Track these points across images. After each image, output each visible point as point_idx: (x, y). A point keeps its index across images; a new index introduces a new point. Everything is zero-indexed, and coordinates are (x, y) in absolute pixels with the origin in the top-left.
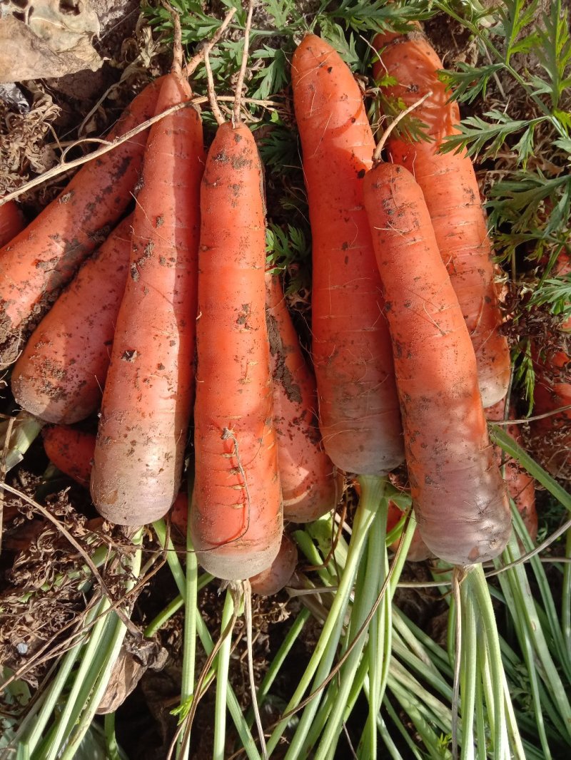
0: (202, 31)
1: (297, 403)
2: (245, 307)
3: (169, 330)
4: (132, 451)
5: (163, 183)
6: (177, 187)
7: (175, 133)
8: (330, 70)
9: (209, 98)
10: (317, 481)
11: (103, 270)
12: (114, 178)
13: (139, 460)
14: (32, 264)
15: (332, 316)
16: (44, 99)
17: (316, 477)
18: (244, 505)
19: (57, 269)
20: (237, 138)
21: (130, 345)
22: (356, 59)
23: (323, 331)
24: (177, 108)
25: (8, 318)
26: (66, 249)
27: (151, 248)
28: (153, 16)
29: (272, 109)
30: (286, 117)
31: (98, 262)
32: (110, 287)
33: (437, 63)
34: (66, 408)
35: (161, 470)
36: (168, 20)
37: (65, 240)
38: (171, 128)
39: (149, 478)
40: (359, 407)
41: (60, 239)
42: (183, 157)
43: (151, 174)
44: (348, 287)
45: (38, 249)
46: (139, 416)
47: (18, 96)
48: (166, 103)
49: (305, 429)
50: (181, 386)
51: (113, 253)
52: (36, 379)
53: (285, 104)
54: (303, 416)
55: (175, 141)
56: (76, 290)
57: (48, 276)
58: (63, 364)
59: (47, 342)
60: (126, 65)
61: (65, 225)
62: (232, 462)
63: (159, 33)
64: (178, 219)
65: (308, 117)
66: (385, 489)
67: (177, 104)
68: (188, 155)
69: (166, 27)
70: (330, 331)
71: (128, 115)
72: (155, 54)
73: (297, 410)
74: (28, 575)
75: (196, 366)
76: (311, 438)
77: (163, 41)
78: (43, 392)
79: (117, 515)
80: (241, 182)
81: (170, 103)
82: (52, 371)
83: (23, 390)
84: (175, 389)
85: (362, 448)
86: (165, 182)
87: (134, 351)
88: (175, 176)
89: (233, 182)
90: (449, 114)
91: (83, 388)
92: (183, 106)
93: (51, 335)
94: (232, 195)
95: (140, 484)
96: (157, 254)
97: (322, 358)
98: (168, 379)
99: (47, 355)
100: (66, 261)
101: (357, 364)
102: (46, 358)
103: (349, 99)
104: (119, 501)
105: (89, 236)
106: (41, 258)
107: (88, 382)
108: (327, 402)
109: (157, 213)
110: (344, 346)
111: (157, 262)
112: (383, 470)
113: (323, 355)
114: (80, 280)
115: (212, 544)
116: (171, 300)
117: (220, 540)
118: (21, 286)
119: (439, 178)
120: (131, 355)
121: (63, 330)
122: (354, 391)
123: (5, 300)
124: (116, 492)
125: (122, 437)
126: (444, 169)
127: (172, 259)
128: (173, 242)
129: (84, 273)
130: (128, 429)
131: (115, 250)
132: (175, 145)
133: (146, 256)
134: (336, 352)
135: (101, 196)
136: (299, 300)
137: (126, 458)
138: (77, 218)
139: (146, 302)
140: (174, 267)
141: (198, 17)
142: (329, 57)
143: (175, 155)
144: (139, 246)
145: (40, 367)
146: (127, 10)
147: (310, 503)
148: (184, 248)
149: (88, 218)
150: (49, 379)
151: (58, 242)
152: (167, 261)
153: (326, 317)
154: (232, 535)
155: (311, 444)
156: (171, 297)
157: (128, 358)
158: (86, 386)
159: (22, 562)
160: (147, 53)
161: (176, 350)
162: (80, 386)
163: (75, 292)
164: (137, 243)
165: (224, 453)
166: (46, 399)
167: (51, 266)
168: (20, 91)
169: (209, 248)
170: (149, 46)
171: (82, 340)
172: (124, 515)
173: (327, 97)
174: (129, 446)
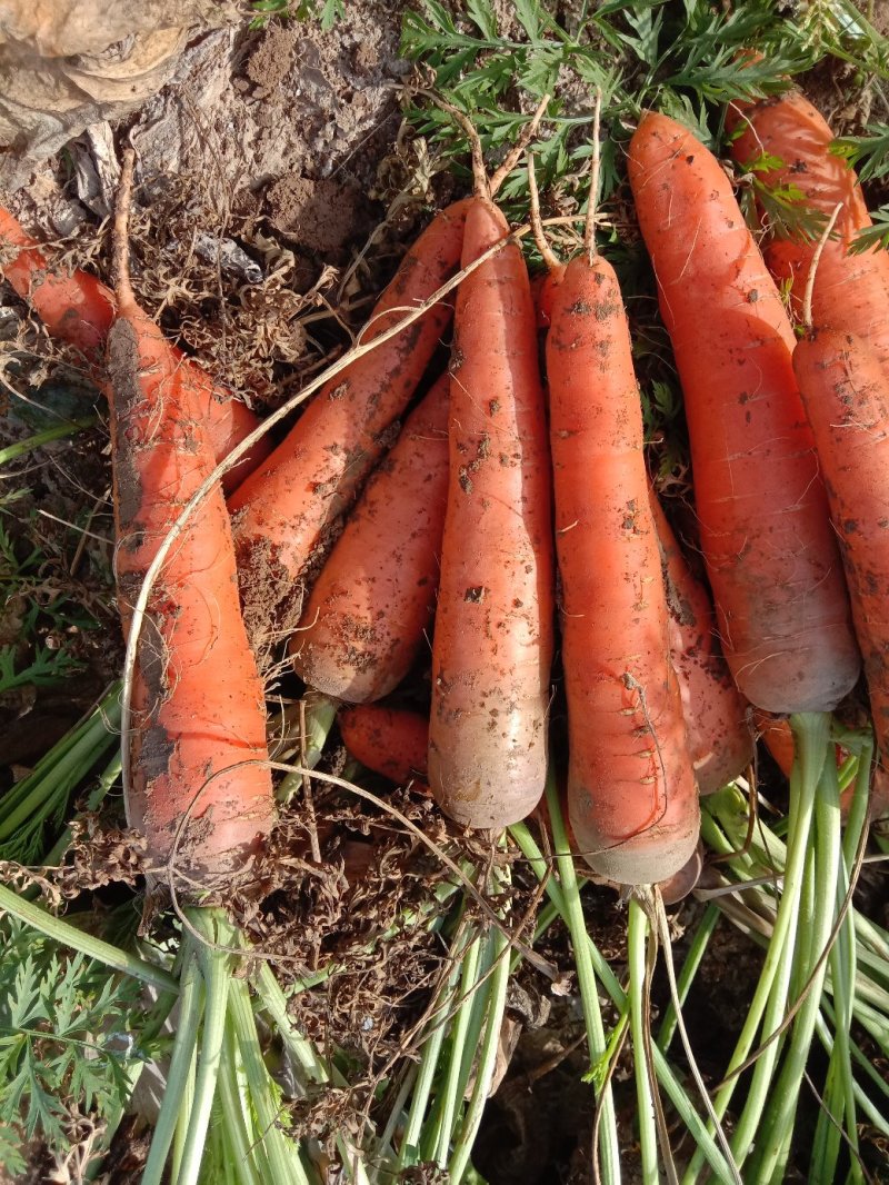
0: (499, 132)
1: (688, 627)
2: (630, 504)
3: (523, 551)
4: (493, 724)
5: (493, 354)
6: (511, 357)
7: (500, 282)
8: (690, 159)
9: (532, 225)
10: (726, 732)
11: (404, 484)
12: (402, 355)
13: (504, 734)
14: (307, 490)
15: (736, 497)
16: (284, 257)
17: (724, 728)
18: (656, 779)
19: (339, 492)
20: (598, 278)
21: (474, 580)
22: (708, 137)
23: (724, 520)
24: (498, 248)
25: (284, 567)
26: (347, 462)
27: (487, 446)
28: (424, 122)
29: (608, 224)
30: (625, 230)
31: (394, 474)
32: (417, 505)
33: (822, 124)
34: (375, 679)
35: (531, 745)
36: (445, 125)
37: (346, 450)
38: (493, 277)
39: (518, 758)
40: (791, 619)
41: (339, 450)
42: (513, 314)
43: (475, 344)
44: (754, 453)
45: (312, 468)
46: (497, 675)
47: (242, 257)
48: (480, 243)
49: (704, 661)
50: (543, 626)
51: (415, 458)
52: (335, 647)
53: (620, 213)
54: (698, 643)
55: (501, 294)
56: (369, 517)
57: (327, 503)
58: (369, 620)
59: (344, 593)
60: (393, 194)
61: (345, 430)
62: (634, 721)
63: (436, 143)
64: (517, 399)
65: (666, 229)
66: (831, 728)
67: (497, 242)
68: (520, 310)
69: (445, 135)
70: (733, 518)
71: (415, 264)
72: (433, 173)
73: (691, 636)
74: (373, 914)
75: (562, 594)
76: (713, 672)
77: (445, 154)
78: (345, 662)
79: (480, 816)
80: (609, 336)
81: (486, 243)
82: (356, 632)
83: (317, 664)
84: (537, 631)
85: (801, 676)
86: (496, 351)
87: (481, 588)
88: (507, 342)
89: (599, 338)
90: (852, 195)
91: (395, 648)
92: (504, 243)
93: (347, 583)
94: (600, 357)
95: (508, 767)
96: (496, 453)
97: (725, 557)
98: (528, 618)
99: (346, 611)
100: (347, 479)
101: (782, 559)
102: (345, 616)
103: (722, 196)
104: (483, 795)
105: (374, 440)
106: (319, 480)
107: (401, 639)
108: (741, 618)
109: (489, 397)
110: (758, 536)
111: (496, 462)
112: (830, 703)
113: (726, 553)
114: (373, 503)
115: (616, 838)
116: (520, 512)
117: (627, 831)
118: (296, 522)
119: (853, 285)
120: (479, 594)
121: (362, 574)
122: (780, 596)
123: (277, 544)
124: (478, 783)
125: (478, 707)
126: (857, 272)
127: (516, 456)
128: (515, 431)
129: (376, 492)
130: (485, 695)
131: (418, 454)
132: (503, 298)
133: (481, 456)
134: (748, 547)
135: (387, 382)
136: (671, 480)
137: (486, 734)
138: (358, 417)
139: (488, 519)
140: (519, 466)
141: (486, 112)
142: (686, 142)
143: (505, 312)
144: (469, 445)
145: (338, 628)
146: (380, 117)
147: (718, 765)
148: (529, 438)
149: (372, 415)
150: (352, 644)
151: (337, 454)
152: (511, 459)
153: (726, 499)
154: (644, 821)
155: (713, 682)
156: (519, 507)
157: (475, 598)
158: (399, 645)
159: (361, 898)
160: (423, 172)
161: (532, 579)
162: (392, 647)
163: (368, 520)
164: (465, 441)
165: (622, 710)
166: (350, 671)
167: (330, 488)
168: (242, 251)
169: (572, 432)
170: (425, 163)
171: (388, 583)
172: (490, 813)
173: (690, 198)
174: (489, 718)
